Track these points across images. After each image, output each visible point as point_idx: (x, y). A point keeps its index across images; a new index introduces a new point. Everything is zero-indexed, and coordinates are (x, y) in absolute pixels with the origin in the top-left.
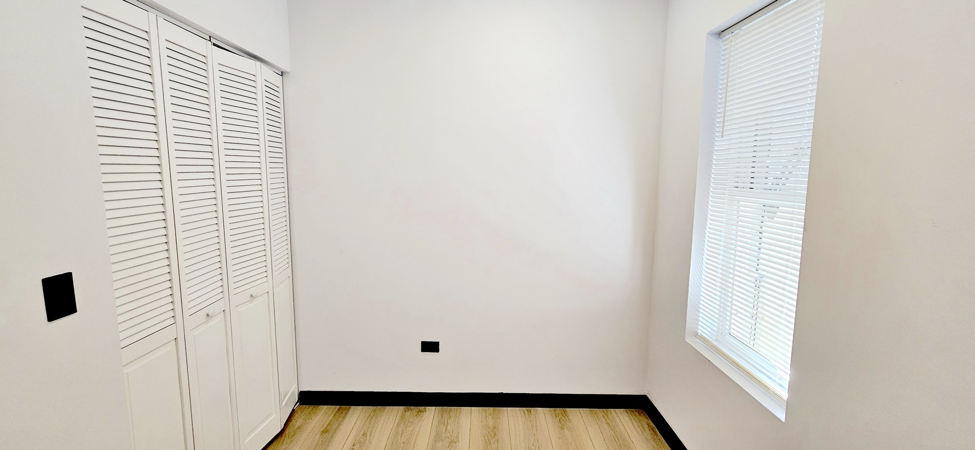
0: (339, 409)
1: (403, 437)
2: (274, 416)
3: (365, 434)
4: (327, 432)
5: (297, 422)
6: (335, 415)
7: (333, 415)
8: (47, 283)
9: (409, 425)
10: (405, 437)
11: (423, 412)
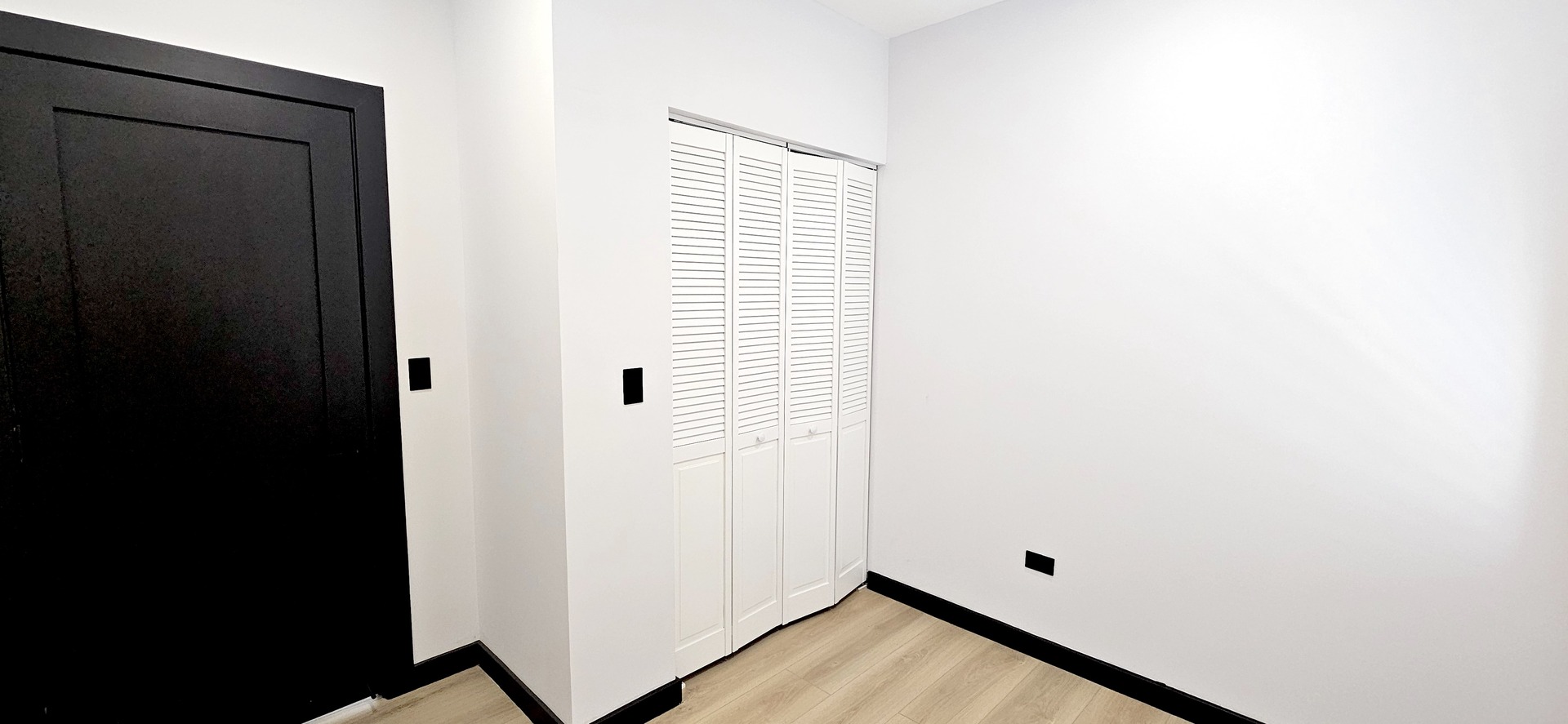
0: (908, 611)
1: (971, 676)
2: (827, 583)
3: (924, 651)
4: (883, 630)
5: (855, 604)
6: (899, 615)
7: (898, 613)
8: (626, 372)
9: (989, 666)
10: (975, 677)
11: (1018, 660)
